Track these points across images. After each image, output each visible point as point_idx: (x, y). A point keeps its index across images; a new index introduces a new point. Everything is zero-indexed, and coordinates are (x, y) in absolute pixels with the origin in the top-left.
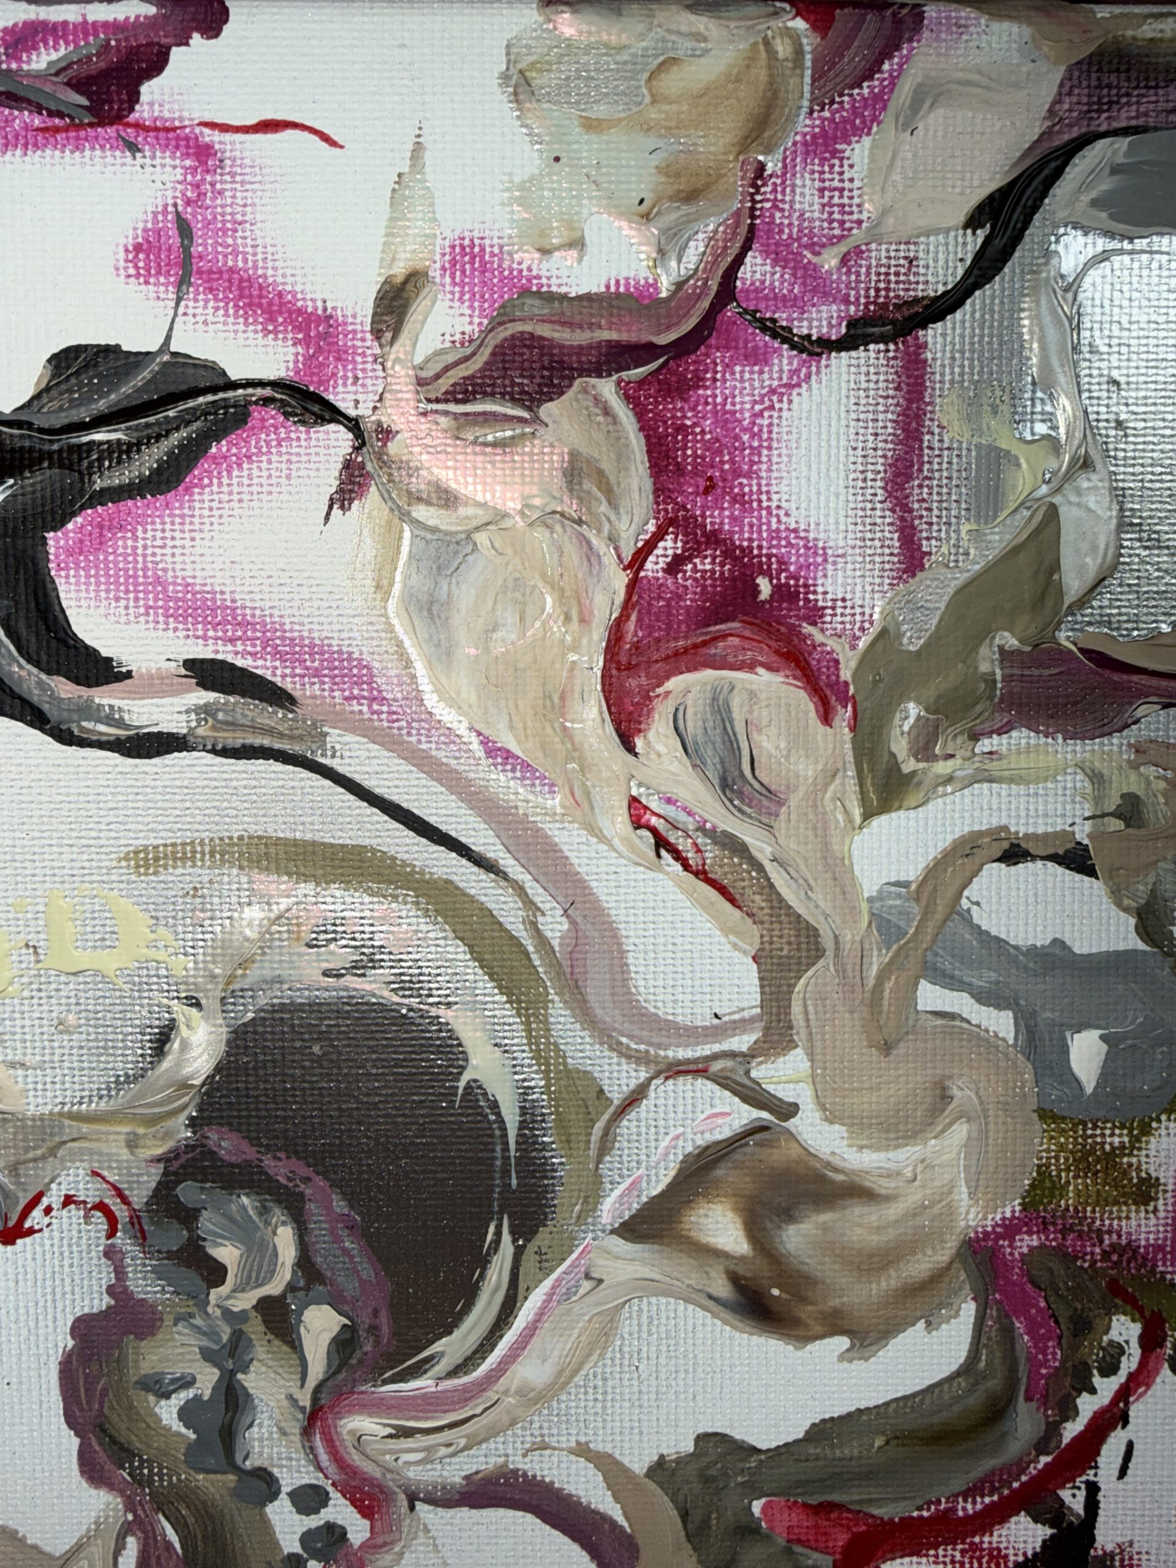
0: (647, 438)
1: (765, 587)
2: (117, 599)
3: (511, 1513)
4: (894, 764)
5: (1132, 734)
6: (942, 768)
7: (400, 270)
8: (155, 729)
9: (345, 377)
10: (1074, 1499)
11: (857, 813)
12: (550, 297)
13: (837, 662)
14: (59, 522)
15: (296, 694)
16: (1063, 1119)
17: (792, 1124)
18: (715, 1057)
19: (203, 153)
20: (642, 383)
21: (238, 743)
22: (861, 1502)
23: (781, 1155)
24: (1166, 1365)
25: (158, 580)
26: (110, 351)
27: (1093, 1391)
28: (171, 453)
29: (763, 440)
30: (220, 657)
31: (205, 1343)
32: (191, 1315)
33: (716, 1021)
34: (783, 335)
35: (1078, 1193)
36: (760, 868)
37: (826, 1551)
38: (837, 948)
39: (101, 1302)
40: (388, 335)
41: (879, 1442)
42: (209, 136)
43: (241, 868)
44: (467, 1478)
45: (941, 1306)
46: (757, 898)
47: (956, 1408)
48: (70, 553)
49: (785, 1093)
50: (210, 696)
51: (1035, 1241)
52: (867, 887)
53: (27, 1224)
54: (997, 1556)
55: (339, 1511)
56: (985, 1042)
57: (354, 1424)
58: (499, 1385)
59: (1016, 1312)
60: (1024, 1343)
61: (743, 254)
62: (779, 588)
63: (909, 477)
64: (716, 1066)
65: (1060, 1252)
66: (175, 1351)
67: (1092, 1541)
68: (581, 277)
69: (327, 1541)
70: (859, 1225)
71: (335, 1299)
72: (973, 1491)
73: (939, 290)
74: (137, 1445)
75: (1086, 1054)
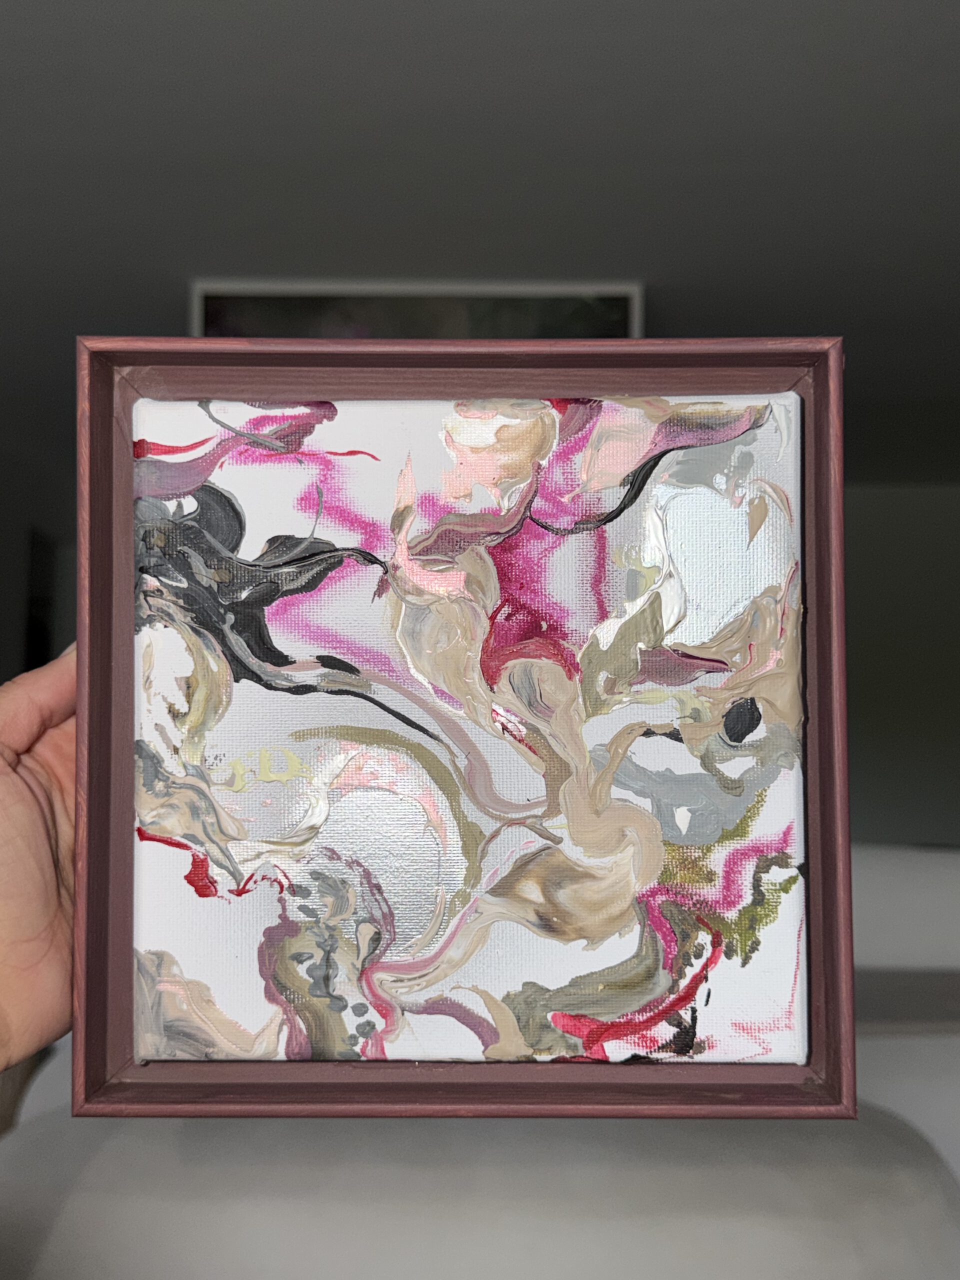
0: (497, 568)
1: (544, 626)
2: (291, 632)
3: (444, 1016)
4: (598, 697)
5: (695, 684)
6: (615, 698)
7: (402, 506)
8: (304, 683)
9: (380, 547)
10: (686, 1016)
11: (584, 715)
12: (459, 515)
13: (574, 655)
14: (269, 602)
15: (360, 669)
16: (674, 845)
17: (559, 846)
18: (529, 817)
19: (327, 463)
20: (495, 547)
21: (337, 689)
22: (594, 1014)
23: (555, 860)
24: (723, 955)
25: (307, 625)
26: (290, 538)
27: (692, 965)
28: (313, 577)
29: (543, 569)
30: (331, 655)
31: (318, 939)
32: (312, 927)
33: (528, 802)
34: (550, 528)
35: (681, 877)
36: (545, 739)
37: (579, 1037)
38: (577, 772)
39: (276, 921)
40: (397, 530)
41: (601, 987)
42: (330, 457)
43: (337, 739)
44: (426, 1001)
45: (625, 926)
46: (544, 751)
47: (633, 972)
48: (273, 615)
49: (558, 833)
50: (326, 670)
51: (664, 898)
52: (589, 745)
53: (247, 887)
54: (654, 1040)
55: (373, 1015)
56: (640, 811)
57: (379, 976)
58: (440, 960)
59: (657, 930)
60: (661, 943)
61: (533, 498)
62: (549, 626)
63: (600, 582)
64: (529, 821)
65: (675, 903)
66: (305, 943)
67: (694, 1034)
68: (471, 508)
69: (367, 1029)
70: (590, 890)
71: (372, 920)
72: (642, 1010)
73: (611, 510)
74: (289, 985)
75: (682, 817)
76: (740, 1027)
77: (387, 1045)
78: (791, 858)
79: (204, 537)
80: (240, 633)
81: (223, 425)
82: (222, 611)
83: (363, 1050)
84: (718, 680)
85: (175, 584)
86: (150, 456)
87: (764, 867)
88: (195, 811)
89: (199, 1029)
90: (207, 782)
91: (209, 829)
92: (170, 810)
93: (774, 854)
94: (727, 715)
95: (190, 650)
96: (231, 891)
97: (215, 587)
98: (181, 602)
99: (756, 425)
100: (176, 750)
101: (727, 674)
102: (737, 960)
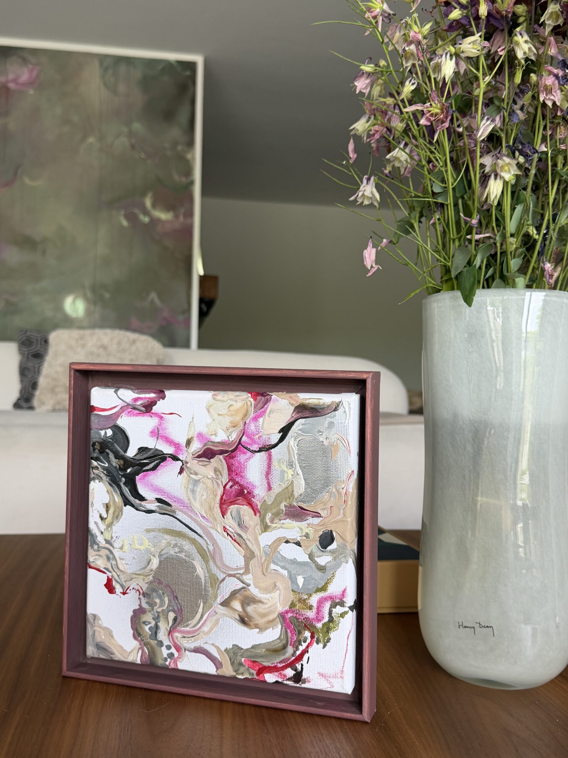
0: (227, 465)
1: (246, 491)
2: (146, 487)
3: (201, 654)
4: (266, 525)
5: (307, 522)
6: (274, 525)
7: (190, 437)
8: (151, 509)
9: (181, 454)
10: (299, 667)
11: (260, 532)
12: (212, 442)
13: (257, 505)
14: (138, 475)
15: (172, 504)
16: (296, 592)
17: (249, 587)
18: (237, 574)
19: (161, 418)
20: (226, 456)
21: (163, 512)
22: (261, 661)
23: (247, 593)
24: (315, 642)
25: (152, 485)
26: (147, 448)
27: (302, 645)
28: (155, 465)
29: (245, 467)
30: (161, 498)
31: (153, 616)
32: (151, 611)
33: (237, 567)
34: (249, 450)
35: (299, 607)
36: (244, 540)
37: (255, 670)
38: (257, 556)
39: (138, 607)
40: (188, 447)
41: (264, 650)
42: (163, 415)
43: (163, 533)
44: (194, 647)
45: (275, 625)
46: (244, 545)
47: (278, 645)
48: (139, 480)
49: (248, 582)
50: (159, 504)
51: (291, 615)
52: (262, 545)
53: (127, 592)
54: (285, 676)
55: (173, 650)
56: (282, 576)
57: (177, 635)
58: (200, 630)
59: (288, 628)
60: (289, 634)
61: (243, 435)
62: (248, 492)
63: (269, 474)
64: (237, 575)
65: (296, 617)
66: (148, 617)
67: (302, 675)
68: (217, 439)
69: (171, 655)
70: (261, 608)
71: (174, 611)
72: (281, 662)
73: (274, 443)
74: (142, 633)
75: (300, 581)
76: (321, 675)
77: (178, 663)
78: (345, 603)
79: (114, 446)
80: (126, 486)
81: (122, 400)
82: (120, 477)
83: (169, 664)
84: (316, 521)
85: (103, 465)
86: (95, 412)
87: (334, 605)
88: (108, 558)
89: (109, 647)
90: (113, 547)
91: (114, 566)
92: (99, 557)
93: (338, 601)
94: (320, 537)
95: (108, 492)
96: (121, 593)
97: (118, 467)
98: (105, 472)
99: (336, 409)
100: (102, 533)
101: (321, 519)
102: (321, 645)
